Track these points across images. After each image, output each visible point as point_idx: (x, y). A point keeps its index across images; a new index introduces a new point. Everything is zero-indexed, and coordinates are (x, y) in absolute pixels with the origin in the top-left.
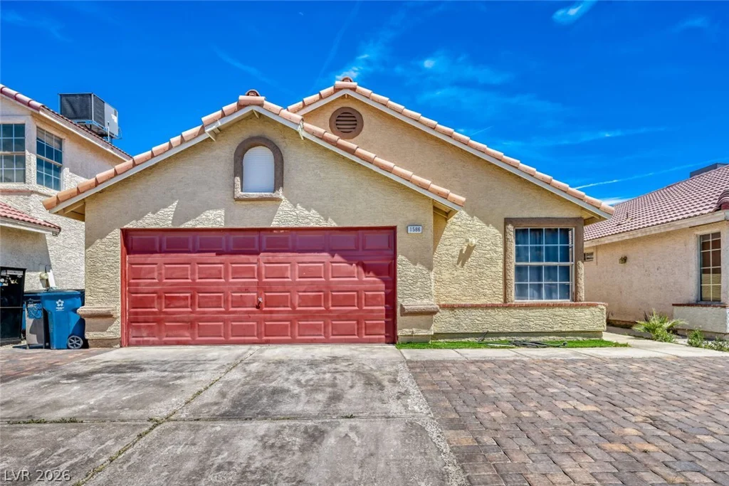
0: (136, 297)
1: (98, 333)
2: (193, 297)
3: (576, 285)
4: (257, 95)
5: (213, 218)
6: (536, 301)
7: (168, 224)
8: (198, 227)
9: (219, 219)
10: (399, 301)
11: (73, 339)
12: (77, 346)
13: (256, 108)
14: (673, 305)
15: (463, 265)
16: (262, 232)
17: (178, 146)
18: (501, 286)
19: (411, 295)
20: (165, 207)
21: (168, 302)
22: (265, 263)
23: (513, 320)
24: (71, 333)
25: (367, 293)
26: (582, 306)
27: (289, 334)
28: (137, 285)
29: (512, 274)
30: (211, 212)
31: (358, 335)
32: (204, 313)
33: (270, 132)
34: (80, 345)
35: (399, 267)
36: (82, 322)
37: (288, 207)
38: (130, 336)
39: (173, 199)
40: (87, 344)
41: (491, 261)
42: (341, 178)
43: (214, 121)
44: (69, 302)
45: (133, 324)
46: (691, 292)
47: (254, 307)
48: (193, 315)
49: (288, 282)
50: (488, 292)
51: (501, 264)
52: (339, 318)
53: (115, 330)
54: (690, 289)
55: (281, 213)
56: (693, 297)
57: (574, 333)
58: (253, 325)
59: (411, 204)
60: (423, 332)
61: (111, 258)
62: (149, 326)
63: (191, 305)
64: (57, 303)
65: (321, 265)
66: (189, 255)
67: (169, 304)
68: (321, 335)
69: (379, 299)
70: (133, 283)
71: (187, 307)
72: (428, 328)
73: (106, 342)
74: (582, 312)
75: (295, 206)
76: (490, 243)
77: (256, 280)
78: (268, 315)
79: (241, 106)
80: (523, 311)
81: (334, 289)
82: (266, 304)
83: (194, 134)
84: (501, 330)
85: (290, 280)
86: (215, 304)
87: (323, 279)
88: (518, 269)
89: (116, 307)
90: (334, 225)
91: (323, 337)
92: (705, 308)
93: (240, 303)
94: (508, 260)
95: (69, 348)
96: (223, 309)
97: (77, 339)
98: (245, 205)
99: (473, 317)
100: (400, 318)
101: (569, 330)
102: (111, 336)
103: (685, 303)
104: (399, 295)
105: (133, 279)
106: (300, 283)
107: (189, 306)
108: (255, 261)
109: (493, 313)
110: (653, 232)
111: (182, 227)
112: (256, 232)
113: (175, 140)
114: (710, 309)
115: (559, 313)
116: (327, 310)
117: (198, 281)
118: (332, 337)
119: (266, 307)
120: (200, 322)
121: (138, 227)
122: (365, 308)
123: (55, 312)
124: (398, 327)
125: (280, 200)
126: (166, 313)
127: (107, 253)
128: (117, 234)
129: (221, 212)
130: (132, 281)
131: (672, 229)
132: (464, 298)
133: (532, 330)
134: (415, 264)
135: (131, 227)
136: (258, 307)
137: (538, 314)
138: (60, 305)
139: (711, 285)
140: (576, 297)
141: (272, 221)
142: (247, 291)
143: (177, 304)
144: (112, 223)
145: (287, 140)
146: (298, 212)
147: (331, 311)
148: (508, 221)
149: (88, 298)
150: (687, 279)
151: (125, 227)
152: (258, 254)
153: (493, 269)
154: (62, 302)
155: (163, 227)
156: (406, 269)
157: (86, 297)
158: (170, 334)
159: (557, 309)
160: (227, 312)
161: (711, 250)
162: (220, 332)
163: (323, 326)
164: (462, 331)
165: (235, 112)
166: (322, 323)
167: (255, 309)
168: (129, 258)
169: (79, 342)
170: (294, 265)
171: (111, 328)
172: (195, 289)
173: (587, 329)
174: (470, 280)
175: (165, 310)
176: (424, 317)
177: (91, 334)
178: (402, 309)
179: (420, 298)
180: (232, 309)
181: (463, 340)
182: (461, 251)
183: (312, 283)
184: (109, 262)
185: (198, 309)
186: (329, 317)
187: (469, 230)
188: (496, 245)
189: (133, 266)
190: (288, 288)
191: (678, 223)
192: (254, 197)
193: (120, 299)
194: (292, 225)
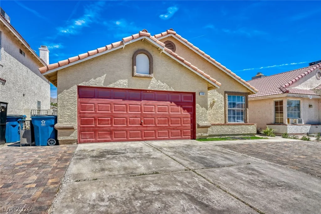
0: (84, 119)
1: (65, 137)
2: (111, 120)
3: (246, 117)
4: (147, 32)
5: (123, 83)
6: (234, 123)
7: (102, 85)
8: (116, 87)
9: (125, 84)
10: (197, 122)
11: (51, 140)
12: (53, 144)
13: (147, 38)
14: (267, 124)
15: (211, 108)
16: (142, 92)
17: (110, 49)
18: (224, 117)
19: (201, 120)
20: (100, 76)
21: (99, 122)
22: (144, 105)
23: (230, 130)
24: (49, 137)
25: (184, 119)
26: (248, 125)
27: (154, 136)
28: (84, 113)
29: (227, 112)
30: (121, 80)
31: (181, 136)
32: (117, 127)
33: (147, 48)
34: (55, 143)
35: (197, 109)
36: (55, 132)
37: (155, 82)
38: (80, 138)
39: (104, 74)
40: (58, 143)
41: (221, 107)
42: (175, 71)
43: (129, 41)
44: (49, 121)
45: (82, 133)
46: (272, 120)
47: (139, 124)
48: (112, 128)
49: (153, 113)
50: (220, 119)
51: (224, 109)
52: (174, 129)
53: (74, 135)
54: (272, 119)
55: (152, 84)
56: (273, 122)
57: (248, 134)
58: (139, 132)
59: (201, 84)
60: (205, 135)
61: (72, 100)
62: (90, 133)
63: (111, 123)
64: (42, 122)
65: (167, 107)
66: (110, 100)
67: (100, 123)
68: (167, 136)
69: (188, 121)
70: (82, 112)
71: (109, 124)
72: (207, 133)
73: (69, 142)
74: (250, 127)
75: (158, 81)
76: (220, 100)
77: (140, 112)
78: (145, 128)
79: (140, 36)
80: (233, 126)
81: (172, 117)
82: (144, 123)
83: (118, 45)
84: (226, 133)
85: (154, 113)
86: (122, 123)
87: (167, 113)
88: (229, 110)
89: (75, 124)
90: (173, 90)
91: (167, 137)
92: (279, 125)
93: (133, 122)
94: (226, 107)
95: (48, 145)
96: (125, 125)
97: (53, 140)
98: (137, 79)
99: (217, 129)
100: (197, 129)
101: (246, 133)
102: (72, 138)
103: (270, 123)
104: (197, 120)
105: (82, 110)
106: (158, 115)
107: (110, 124)
108: (140, 104)
109: (224, 127)
110: (259, 99)
111: (108, 86)
112: (140, 91)
113: (109, 46)
114: (281, 126)
115: (243, 127)
116: (169, 125)
117: (114, 112)
118: (171, 137)
119: (144, 124)
120: (115, 131)
121: (86, 86)
122: (183, 125)
123: (41, 127)
124: (196, 133)
125: (151, 78)
126: (98, 127)
127: (70, 97)
128: (75, 88)
129: (126, 81)
130: (81, 111)
131: (267, 98)
132: (212, 121)
133: (236, 134)
134: (202, 107)
135: (83, 85)
136: (141, 124)
137: (237, 127)
138: (43, 123)
139: (279, 118)
140: (246, 121)
141: (148, 87)
142: (136, 117)
143: (104, 123)
144: (73, 82)
145: (154, 53)
146: (159, 84)
147: (170, 126)
148: (226, 92)
149: (59, 119)
150: (271, 115)
151: (80, 85)
152: (141, 101)
153: (221, 110)
154: (45, 121)
155: (99, 86)
156: (199, 109)
157: (58, 119)
158: (101, 137)
159: (243, 126)
160: (128, 127)
161: (279, 106)
162: (125, 136)
163: (167, 132)
164: (214, 134)
165: (138, 38)
166: (167, 131)
167: (140, 125)
168: (80, 100)
169: (54, 142)
170: (156, 107)
171: (73, 135)
172: (112, 116)
173: (251, 133)
174: (214, 114)
175: (98, 126)
176: (205, 129)
177: (61, 138)
178: (198, 125)
179: (204, 121)
180: (129, 125)
181: (214, 138)
182: (211, 103)
183: (163, 114)
184: (71, 102)
185: (114, 125)
186: (170, 129)
187: (213, 95)
188: (222, 101)
189: (82, 104)
190: (154, 116)
191: (269, 96)
192: (142, 76)
193: (77, 120)
194: (156, 89)
